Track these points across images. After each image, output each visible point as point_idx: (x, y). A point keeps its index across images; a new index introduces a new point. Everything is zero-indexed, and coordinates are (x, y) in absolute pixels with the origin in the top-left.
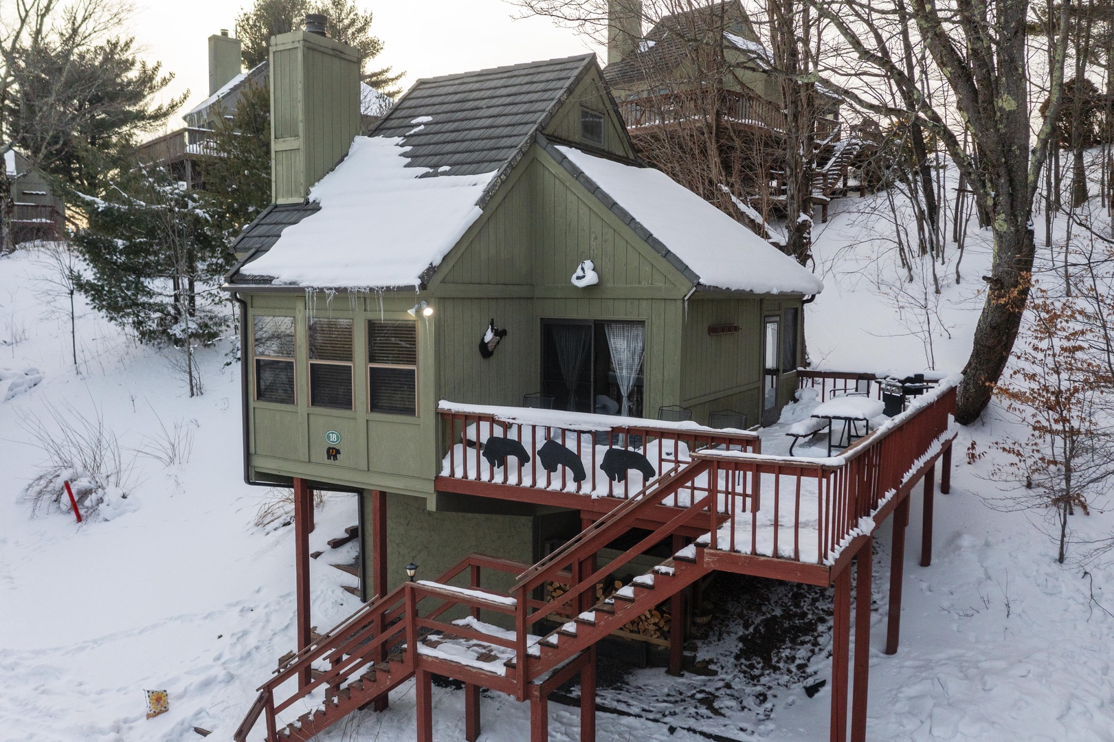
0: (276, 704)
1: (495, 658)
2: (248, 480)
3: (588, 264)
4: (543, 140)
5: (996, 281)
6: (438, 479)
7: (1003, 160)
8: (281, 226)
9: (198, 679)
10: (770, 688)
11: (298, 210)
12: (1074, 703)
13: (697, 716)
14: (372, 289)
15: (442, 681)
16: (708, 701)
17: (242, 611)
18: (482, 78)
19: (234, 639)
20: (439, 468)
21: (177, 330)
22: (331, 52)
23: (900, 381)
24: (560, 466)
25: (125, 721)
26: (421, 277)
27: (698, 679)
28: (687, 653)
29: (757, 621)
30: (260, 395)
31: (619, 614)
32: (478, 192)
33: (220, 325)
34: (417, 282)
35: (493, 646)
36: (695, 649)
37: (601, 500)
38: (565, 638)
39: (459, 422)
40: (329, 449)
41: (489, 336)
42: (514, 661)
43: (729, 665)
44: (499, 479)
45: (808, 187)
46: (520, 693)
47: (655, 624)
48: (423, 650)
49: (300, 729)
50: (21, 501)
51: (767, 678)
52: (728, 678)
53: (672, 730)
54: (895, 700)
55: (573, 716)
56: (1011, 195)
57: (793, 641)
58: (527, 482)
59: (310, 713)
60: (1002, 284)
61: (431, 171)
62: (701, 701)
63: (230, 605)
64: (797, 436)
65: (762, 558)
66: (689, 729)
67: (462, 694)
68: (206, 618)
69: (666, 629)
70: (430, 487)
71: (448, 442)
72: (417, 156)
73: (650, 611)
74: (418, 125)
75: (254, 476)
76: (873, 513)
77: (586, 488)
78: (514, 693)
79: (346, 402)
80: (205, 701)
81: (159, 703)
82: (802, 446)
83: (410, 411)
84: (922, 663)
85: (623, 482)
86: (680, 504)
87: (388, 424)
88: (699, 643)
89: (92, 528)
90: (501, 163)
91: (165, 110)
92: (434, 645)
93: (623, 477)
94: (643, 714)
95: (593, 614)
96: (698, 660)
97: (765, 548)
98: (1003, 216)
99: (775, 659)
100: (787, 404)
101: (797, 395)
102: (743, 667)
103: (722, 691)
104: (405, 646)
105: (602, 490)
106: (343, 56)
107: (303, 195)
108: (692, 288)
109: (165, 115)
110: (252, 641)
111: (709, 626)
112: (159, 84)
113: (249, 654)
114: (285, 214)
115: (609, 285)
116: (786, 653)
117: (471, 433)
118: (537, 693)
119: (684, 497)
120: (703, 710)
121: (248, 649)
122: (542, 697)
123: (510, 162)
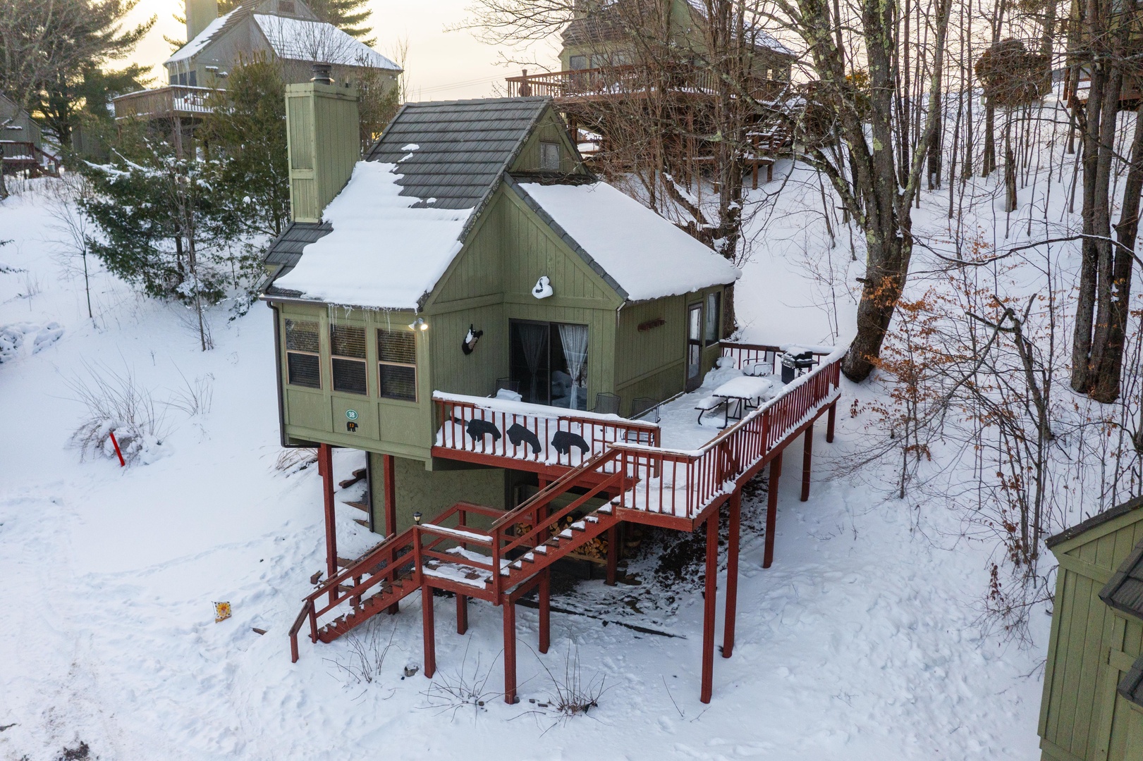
0: (317, 610)
1: (478, 576)
2: (284, 444)
3: (545, 280)
4: (509, 179)
5: (867, 283)
6: (434, 448)
7: (872, 190)
8: (301, 244)
9: (250, 593)
10: (678, 593)
11: (314, 230)
12: (880, 601)
13: (624, 614)
14: (381, 309)
15: (438, 592)
16: (633, 603)
17: (276, 540)
18: (459, 108)
19: (273, 563)
20: (434, 440)
21: (185, 288)
22: (336, 97)
23: (794, 357)
24: (523, 442)
25: (200, 624)
26: (419, 302)
27: (627, 588)
28: (620, 569)
29: (674, 544)
30: (292, 380)
31: (562, 548)
32: (458, 228)
33: (222, 282)
34: (416, 306)
35: (476, 568)
36: (626, 566)
37: (552, 466)
38: (526, 563)
39: (447, 407)
40: (349, 423)
41: (469, 338)
42: (492, 579)
43: (650, 577)
44: (478, 449)
45: (739, 176)
46: (496, 600)
47: (596, 548)
48: (427, 571)
49: (336, 628)
50: (69, 447)
51: (677, 586)
52: (648, 586)
53: (605, 623)
54: (763, 600)
55: (534, 615)
56: (879, 215)
57: (699, 559)
58: (499, 452)
59: (343, 616)
60: (872, 283)
61: (421, 201)
62: (628, 603)
63: (265, 536)
64: (703, 410)
65: (652, 514)
66: (617, 623)
67: (454, 601)
68: (247, 546)
69: (605, 552)
70: (429, 455)
71: (441, 419)
72: (409, 185)
73: (593, 539)
74: (408, 152)
75: (289, 441)
76: (738, 477)
77: (541, 458)
78: (491, 600)
79: (361, 388)
80: (258, 609)
81: (224, 611)
82: (708, 416)
83: (412, 398)
84: (786, 574)
85: (567, 454)
86: (606, 471)
87: (394, 407)
88: (629, 562)
89: (135, 471)
90: (477, 200)
91: (132, 35)
92: (434, 568)
93: (568, 451)
94: (586, 613)
95: (545, 547)
96: (628, 574)
97: (654, 507)
98: (872, 231)
99: (684, 573)
100: (710, 370)
101: (718, 363)
102: (660, 578)
103: (643, 596)
104: (414, 569)
105: (553, 460)
106: (345, 98)
107: (317, 216)
108: (623, 302)
109: (134, 40)
110: (287, 563)
111: (638, 549)
112: (125, 8)
113: (287, 573)
114: (303, 232)
115: (561, 296)
116: (692, 568)
117: (458, 412)
118: (507, 600)
119: (609, 466)
120: (628, 610)
121: (285, 570)
122: (511, 602)
123: (484, 201)
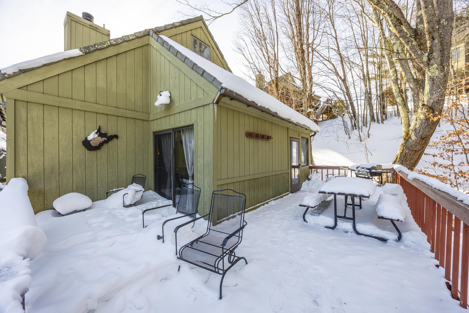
5: (430, 108)
23: (367, 169)
41: (92, 136)
64: (308, 207)
82: (314, 214)
98: (435, 66)
100: (305, 181)
101: (309, 177)
108: (218, 92)
